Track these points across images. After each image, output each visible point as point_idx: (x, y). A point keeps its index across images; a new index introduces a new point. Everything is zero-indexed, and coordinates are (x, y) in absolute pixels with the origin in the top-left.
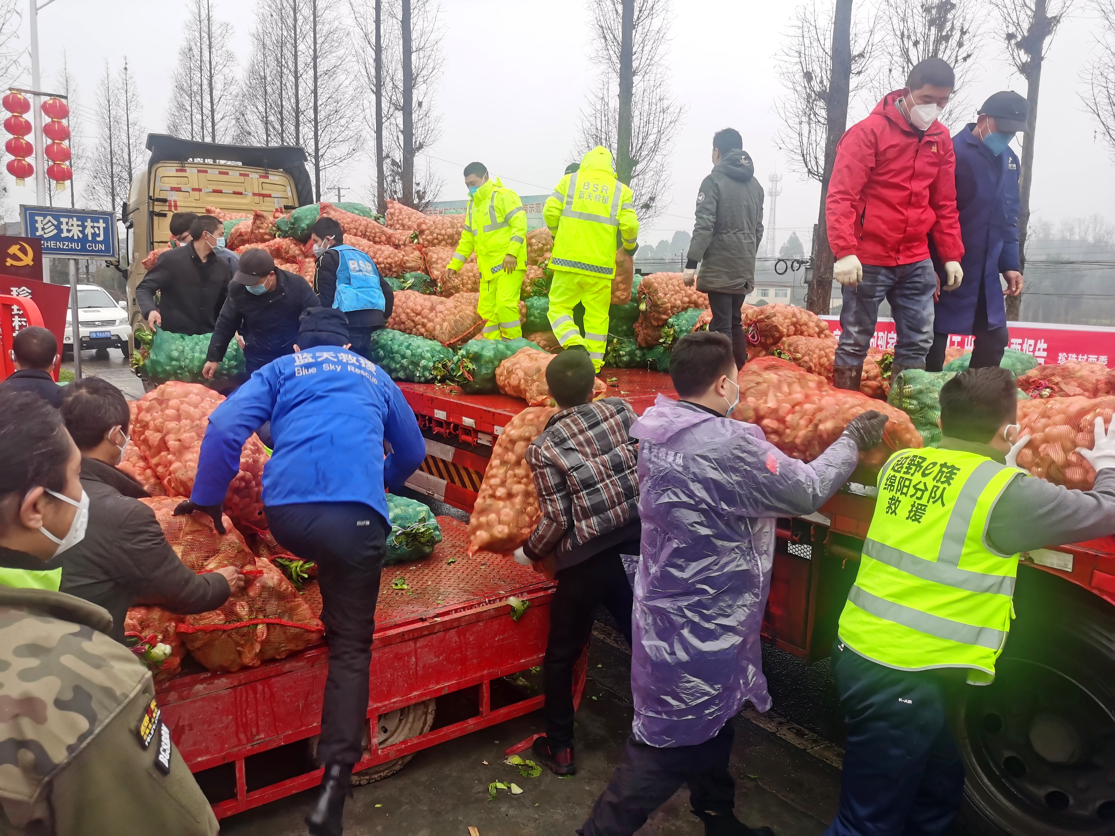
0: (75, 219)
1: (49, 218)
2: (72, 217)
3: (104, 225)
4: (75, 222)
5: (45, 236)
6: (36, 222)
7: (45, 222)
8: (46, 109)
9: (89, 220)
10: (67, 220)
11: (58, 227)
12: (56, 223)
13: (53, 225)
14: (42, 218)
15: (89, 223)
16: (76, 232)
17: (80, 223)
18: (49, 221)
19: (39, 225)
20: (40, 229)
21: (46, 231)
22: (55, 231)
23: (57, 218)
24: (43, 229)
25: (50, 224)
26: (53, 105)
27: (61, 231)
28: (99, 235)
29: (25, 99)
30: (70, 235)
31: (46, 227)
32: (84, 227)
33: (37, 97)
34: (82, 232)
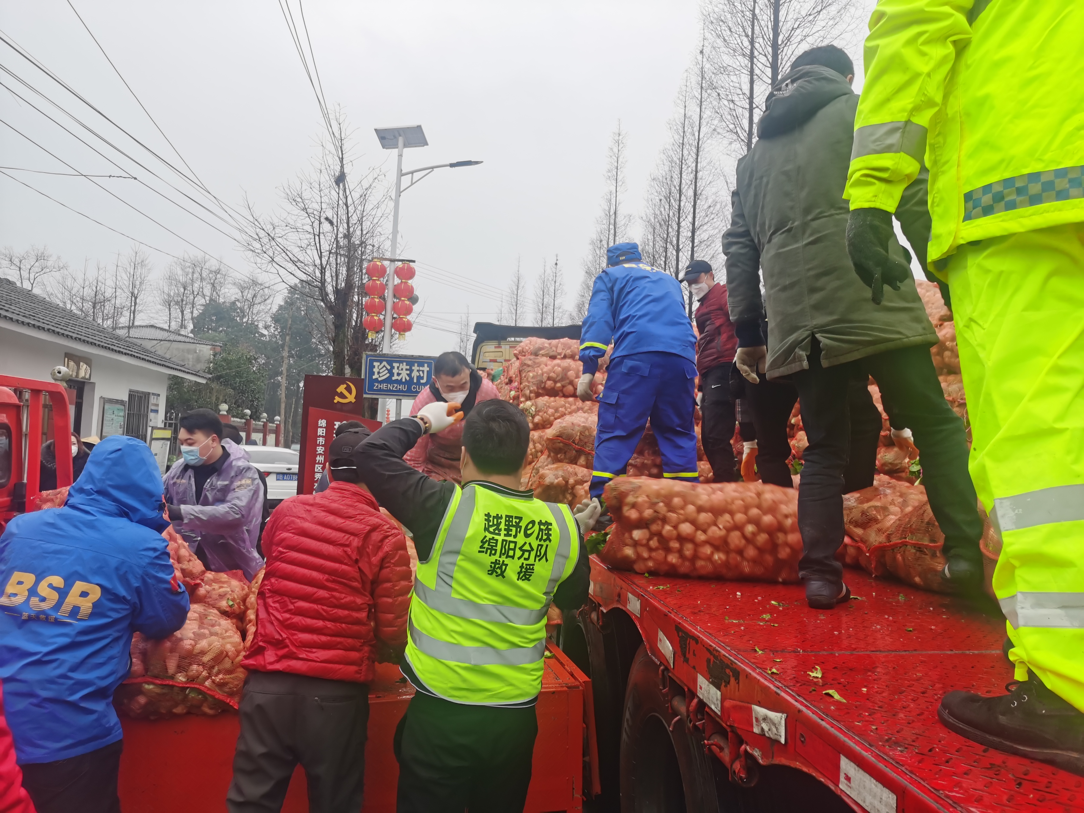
0: (405, 364)
1: (385, 363)
2: (402, 362)
4: (404, 366)
5: (380, 379)
6: (374, 367)
7: (380, 367)
8: (398, 272)
9: (416, 365)
10: (398, 365)
11: (390, 372)
12: (389, 367)
13: (387, 369)
14: (379, 364)
15: (415, 368)
16: (404, 376)
17: (408, 367)
18: (384, 366)
19: (376, 370)
20: (376, 373)
21: (381, 375)
22: (388, 375)
23: (390, 363)
24: (379, 373)
25: (385, 368)
26: (402, 269)
27: (392, 374)
28: (422, 378)
29: (382, 265)
30: (399, 378)
31: (381, 371)
32: (411, 370)
33: (392, 263)
34: (409, 375)
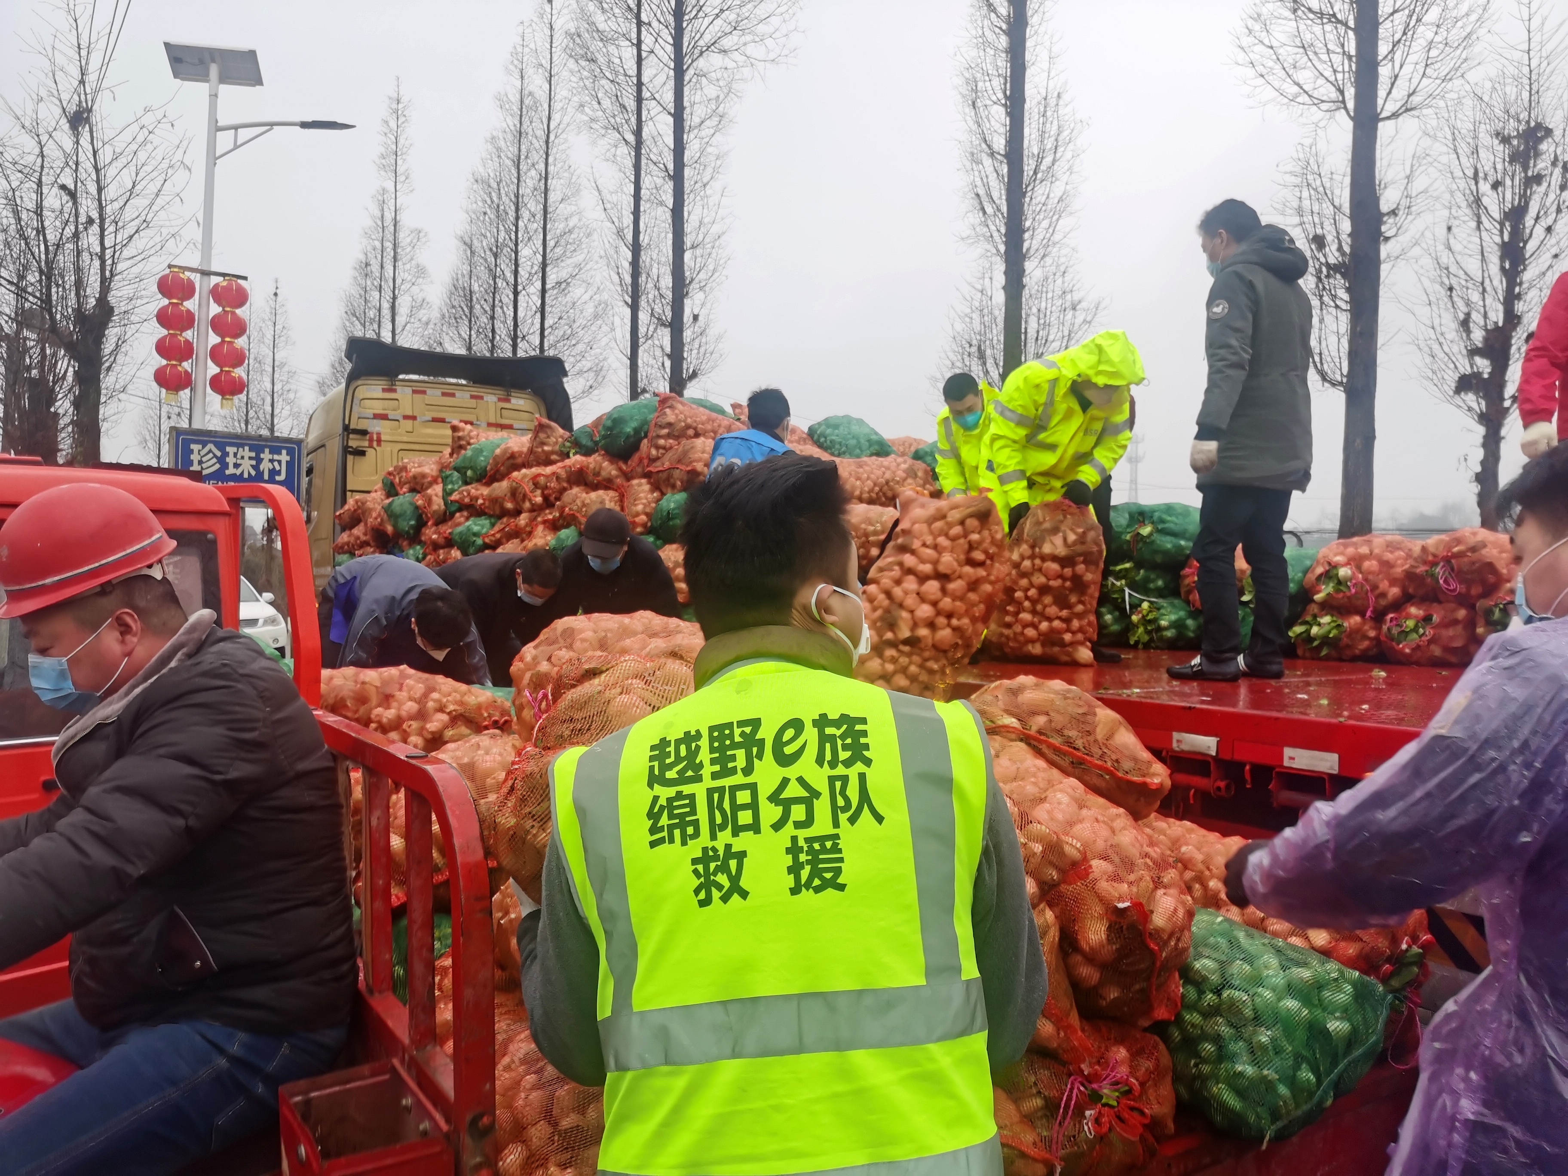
0: (247, 448)
1: (210, 446)
2: (242, 446)
3: (288, 458)
4: (246, 452)
5: (205, 472)
6: (192, 451)
7: (203, 453)
8: (217, 294)
9: (267, 450)
10: (235, 449)
11: (222, 461)
12: (219, 454)
13: (215, 456)
14: (200, 447)
15: (266, 455)
16: (247, 468)
17: (253, 454)
18: (210, 451)
19: (195, 457)
20: (196, 463)
21: (204, 466)
22: (218, 466)
23: (221, 446)
24: (200, 462)
25: (211, 455)
26: (228, 289)
27: (225, 466)
28: (279, 473)
29: (189, 280)
30: (238, 472)
31: (204, 459)
32: (259, 460)
33: (206, 278)
34: (256, 467)
